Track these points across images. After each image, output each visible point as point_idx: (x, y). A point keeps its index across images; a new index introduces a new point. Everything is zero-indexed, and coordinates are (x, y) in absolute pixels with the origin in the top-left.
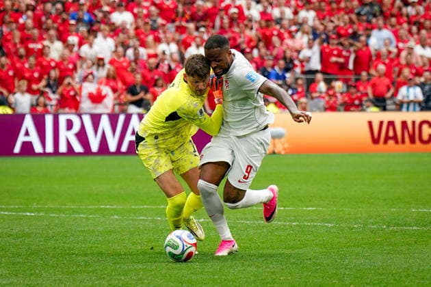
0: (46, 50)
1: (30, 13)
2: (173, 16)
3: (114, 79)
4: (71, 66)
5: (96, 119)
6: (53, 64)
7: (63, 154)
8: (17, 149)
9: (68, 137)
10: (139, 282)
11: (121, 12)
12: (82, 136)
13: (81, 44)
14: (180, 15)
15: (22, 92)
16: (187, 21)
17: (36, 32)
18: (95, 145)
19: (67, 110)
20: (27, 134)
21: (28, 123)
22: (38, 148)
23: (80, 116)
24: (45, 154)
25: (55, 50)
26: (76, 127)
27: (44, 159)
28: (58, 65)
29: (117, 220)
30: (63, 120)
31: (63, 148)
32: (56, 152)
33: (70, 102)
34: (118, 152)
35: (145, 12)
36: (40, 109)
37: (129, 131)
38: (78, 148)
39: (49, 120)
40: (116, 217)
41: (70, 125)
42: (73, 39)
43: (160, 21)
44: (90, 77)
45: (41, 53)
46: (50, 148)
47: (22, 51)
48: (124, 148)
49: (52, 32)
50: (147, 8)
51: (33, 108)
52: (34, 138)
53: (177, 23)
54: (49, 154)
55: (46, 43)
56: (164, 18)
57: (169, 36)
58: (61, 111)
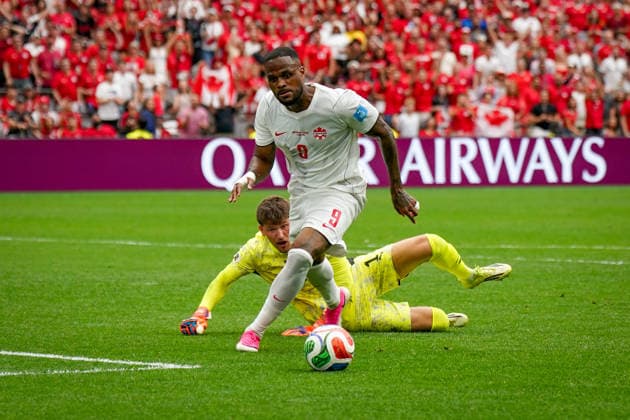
0: (436, 63)
1: (417, 20)
2: (586, 23)
3: (516, 97)
4: (463, 82)
5: (494, 144)
6: (444, 80)
7: (456, 185)
8: (404, 178)
9: (462, 165)
10: (547, 335)
11: (525, 18)
12: (478, 164)
14: (594, 21)
15: (409, 112)
16: (603, 29)
17: (422, 42)
18: (493, 175)
19: (461, 133)
20: (414, 161)
21: (416, 148)
22: (427, 178)
23: (476, 140)
24: (434, 185)
25: (448, 63)
26: (472, 154)
27: (434, 192)
28: (450, 80)
29: (521, 262)
30: (456, 144)
31: (456, 178)
32: (448, 183)
33: (463, 124)
34: (521, 182)
35: (551, 17)
36: (429, 133)
37: (534, 158)
38: (473, 178)
39: (440, 144)
40: (519, 259)
41: (464, 150)
42: (466, 50)
43: (568, 29)
44: (488, 97)
45: (429, 66)
46: (441, 178)
47: (409, 65)
48: (528, 178)
49: (443, 42)
50: (554, 13)
52: (422, 166)
53: (591, 32)
54: (440, 185)
55: (435, 55)
56: (573, 25)
57: (581, 46)
58: (453, 134)
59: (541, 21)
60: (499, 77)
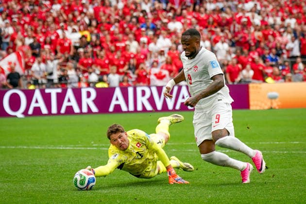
0: (128, 47)
1: (117, 24)
2: (207, 24)
3: (171, 64)
4: (142, 57)
5: (159, 89)
6: (132, 56)
7: (140, 112)
8: (111, 109)
9: (142, 101)
10: (189, 190)
11: (174, 22)
12: (151, 100)
13: (149, 43)
14: (211, 23)
15: (114, 74)
16: (215, 27)
17: (120, 36)
18: (159, 106)
19: (141, 84)
20: (117, 99)
21: (118, 93)
22: (124, 108)
23: (150, 87)
24: (128, 112)
25: (133, 47)
26: (148, 95)
27: (128, 115)
28: (135, 56)
29: (174, 152)
30: (139, 90)
31: (140, 108)
32: (136, 110)
33: (143, 79)
34: (174, 110)
35: (188, 22)
36: (125, 84)
37: (181, 96)
38: (149, 107)
39: (130, 90)
40: (174, 150)
41: (143, 93)
42: (144, 39)
43: (198, 28)
46: (131, 108)
47: (113, 48)
48: (178, 107)
49: (131, 36)
50: (190, 19)
51: (121, 83)
52: (121, 102)
53: (209, 29)
54: (131, 112)
55: (127, 43)
56: (200, 26)
57: (205, 36)
58: (138, 84)
59: (183, 24)
60: (161, 53)
